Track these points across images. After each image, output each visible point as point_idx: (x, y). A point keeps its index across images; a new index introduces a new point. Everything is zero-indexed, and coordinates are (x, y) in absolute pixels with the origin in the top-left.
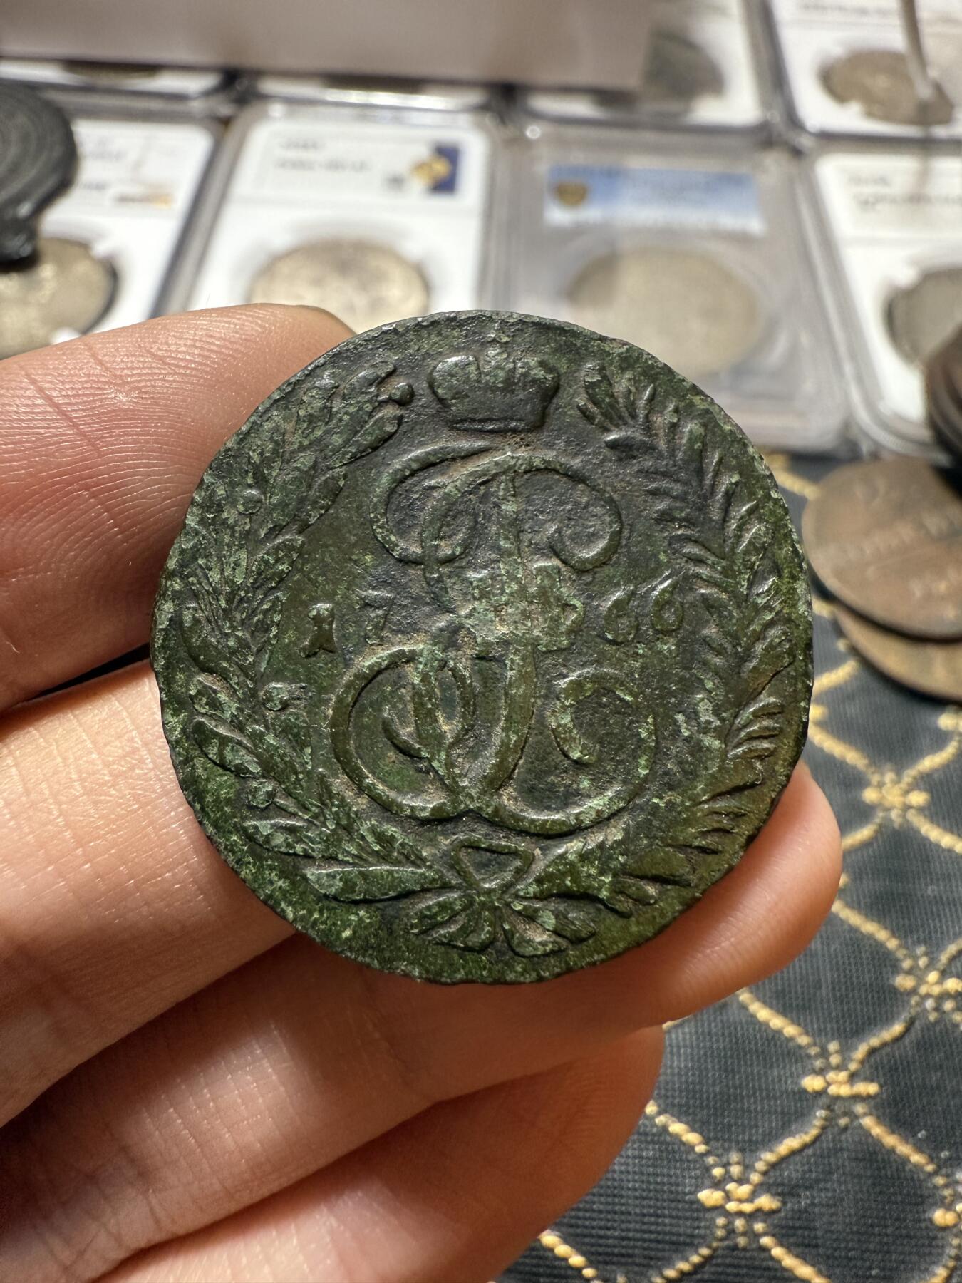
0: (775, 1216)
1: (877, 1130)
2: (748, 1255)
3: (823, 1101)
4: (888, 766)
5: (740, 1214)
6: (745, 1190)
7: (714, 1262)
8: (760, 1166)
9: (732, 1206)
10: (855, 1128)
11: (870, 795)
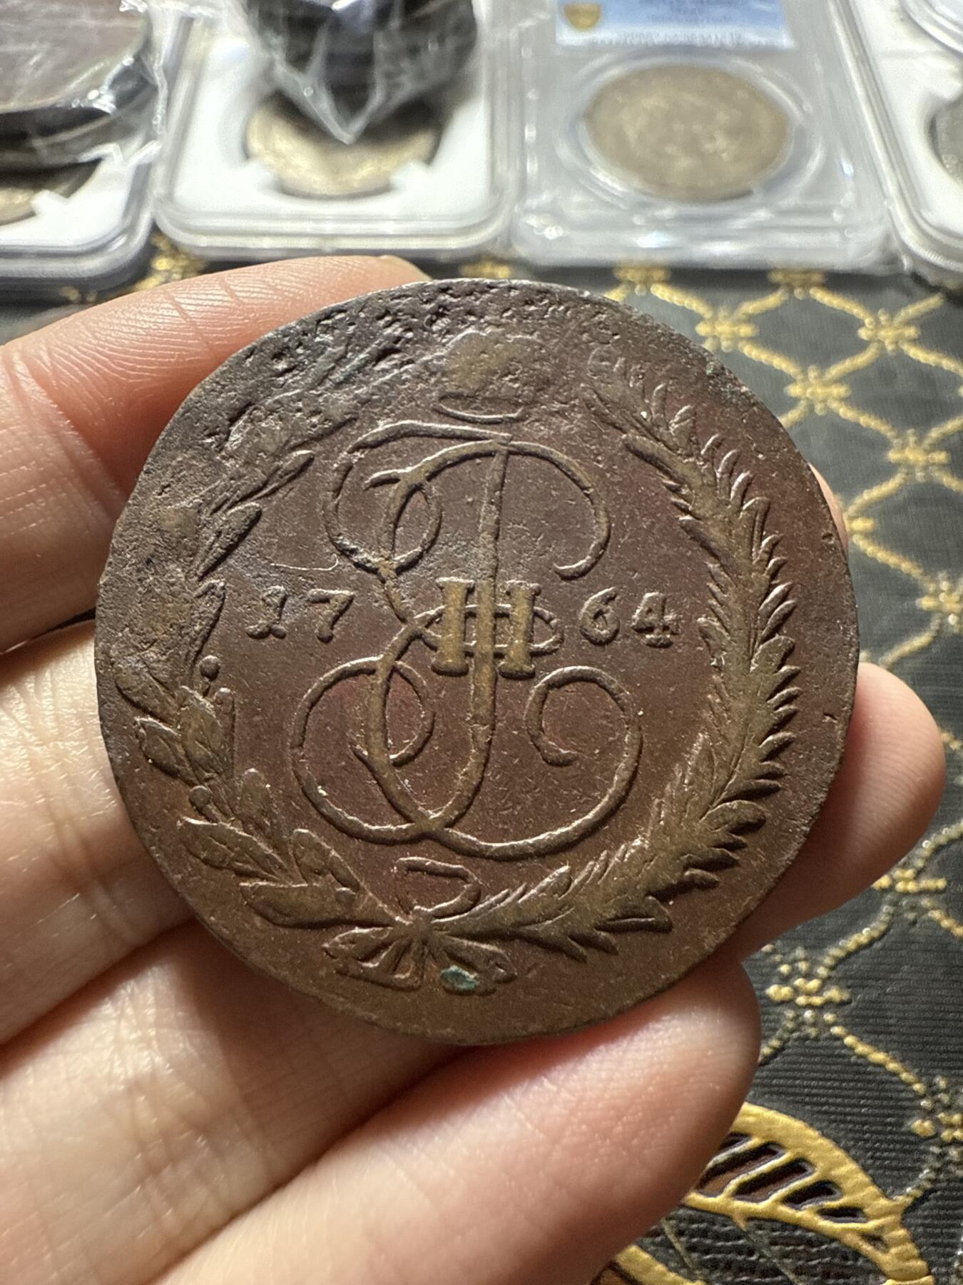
0: (847, 1007)
1: (946, 923)
2: (820, 1044)
3: (889, 897)
5: (810, 1006)
6: (814, 984)
7: (786, 1051)
8: (828, 961)
9: (801, 1000)
10: (924, 921)
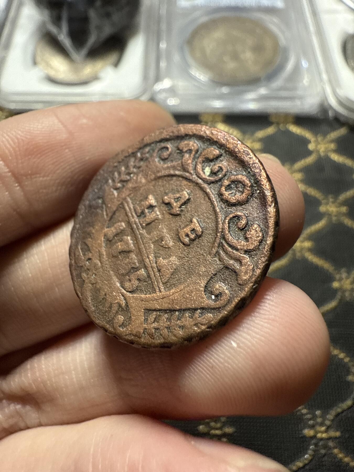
3: (314, 441)
4: (343, 270)
10: (329, 455)
11: (336, 285)
